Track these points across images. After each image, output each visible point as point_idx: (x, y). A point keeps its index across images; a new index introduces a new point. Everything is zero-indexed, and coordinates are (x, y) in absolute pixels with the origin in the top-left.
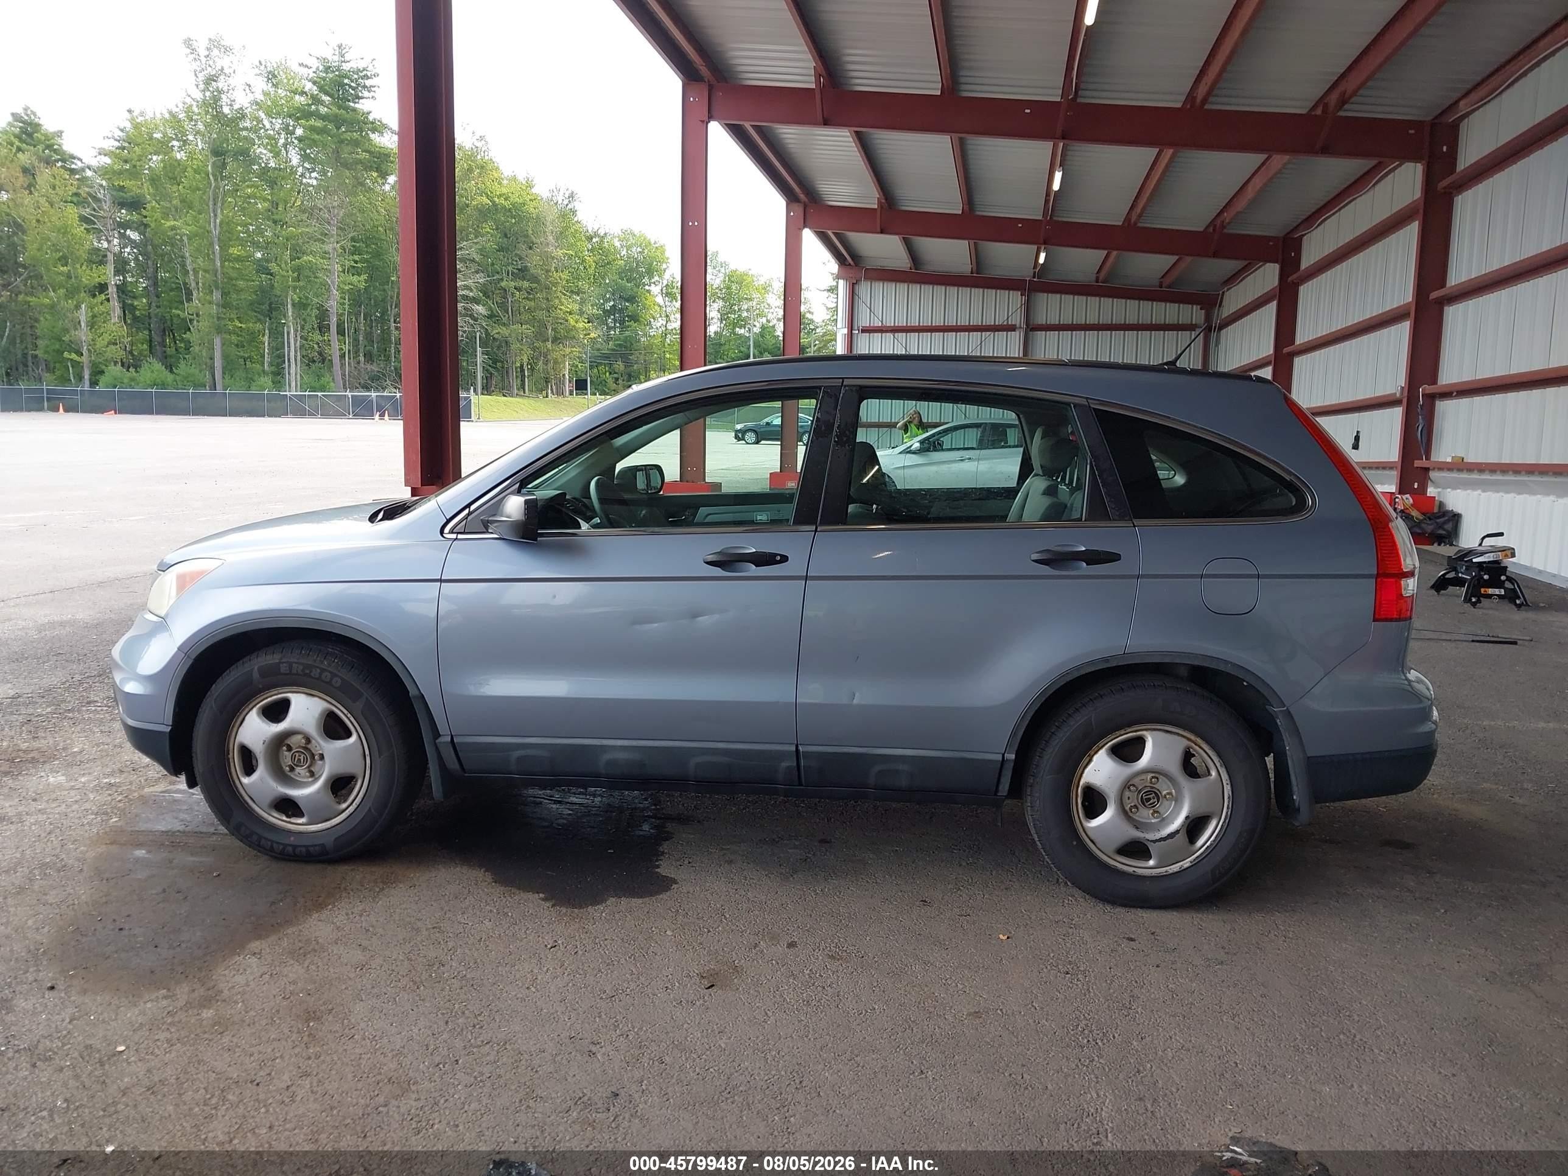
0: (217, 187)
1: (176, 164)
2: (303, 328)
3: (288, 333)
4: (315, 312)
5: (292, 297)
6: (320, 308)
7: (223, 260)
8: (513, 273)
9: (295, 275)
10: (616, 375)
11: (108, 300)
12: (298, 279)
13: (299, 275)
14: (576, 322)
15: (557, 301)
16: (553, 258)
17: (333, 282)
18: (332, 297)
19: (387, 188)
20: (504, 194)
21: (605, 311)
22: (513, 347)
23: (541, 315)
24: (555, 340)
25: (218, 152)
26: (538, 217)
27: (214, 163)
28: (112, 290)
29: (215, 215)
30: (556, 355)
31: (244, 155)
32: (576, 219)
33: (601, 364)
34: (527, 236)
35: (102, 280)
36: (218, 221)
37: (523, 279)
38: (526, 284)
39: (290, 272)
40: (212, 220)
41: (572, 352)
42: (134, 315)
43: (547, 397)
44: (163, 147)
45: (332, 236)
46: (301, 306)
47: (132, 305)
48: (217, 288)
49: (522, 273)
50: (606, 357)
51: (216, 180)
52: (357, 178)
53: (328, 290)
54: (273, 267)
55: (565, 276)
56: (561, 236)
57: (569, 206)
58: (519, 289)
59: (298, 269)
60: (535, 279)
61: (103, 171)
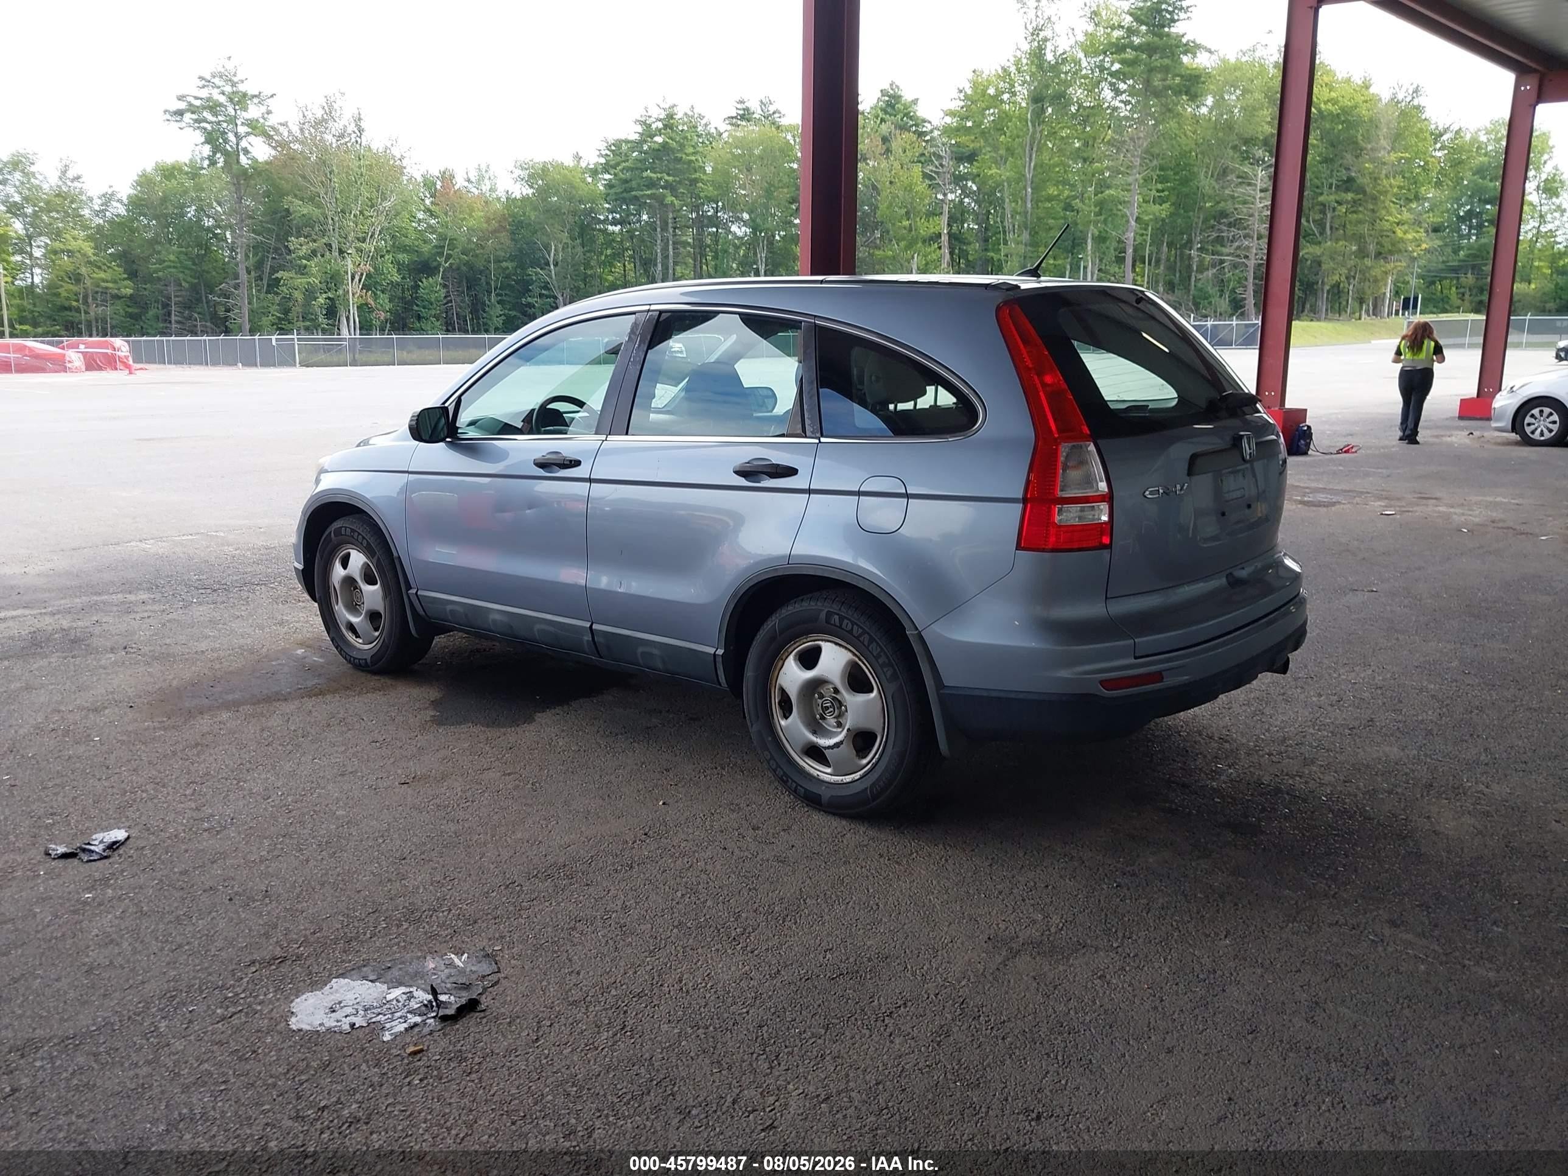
0: (1034, 133)
1: (1004, 115)
2: (1101, 260)
3: (1085, 268)
4: (1114, 244)
5: (1093, 231)
6: (1120, 241)
7: (1036, 202)
8: (1337, 186)
9: (1097, 209)
10: (1462, 290)
11: (940, 248)
12: (1099, 214)
13: (1101, 209)
14: (1405, 234)
15: (1384, 212)
16: (1384, 164)
17: (1132, 214)
18: (1130, 228)
19: (1204, 110)
20: (1332, 99)
21: (1459, 217)
22: (1324, 267)
23: (1365, 229)
24: (1379, 255)
25: (1037, 99)
26: (1371, 120)
27: (1033, 110)
28: (945, 239)
29: (1031, 160)
30: (1376, 272)
31: (1061, 99)
32: (1423, 117)
33: (1446, 278)
34: (1356, 143)
35: (937, 230)
36: (1032, 164)
37: (1347, 190)
38: (1350, 196)
39: (1093, 207)
40: (1027, 165)
41: (1396, 267)
42: (967, 260)
43: (1360, 319)
44: (996, 100)
45: (1135, 167)
46: (1100, 239)
47: (966, 250)
48: (1026, 229)
49: (1348, 184)
50: (1454, 270)
51: (1034, 126)
52: (1166, 105)
53: (1128, 221)
54: (1077, 203)
55: (1398, 181)
56: (1397, 137)
57: (1416, 102)
58: (1339, 203)
59: (1101, 204)
60: (1361, 190)
61: (947, 131)
